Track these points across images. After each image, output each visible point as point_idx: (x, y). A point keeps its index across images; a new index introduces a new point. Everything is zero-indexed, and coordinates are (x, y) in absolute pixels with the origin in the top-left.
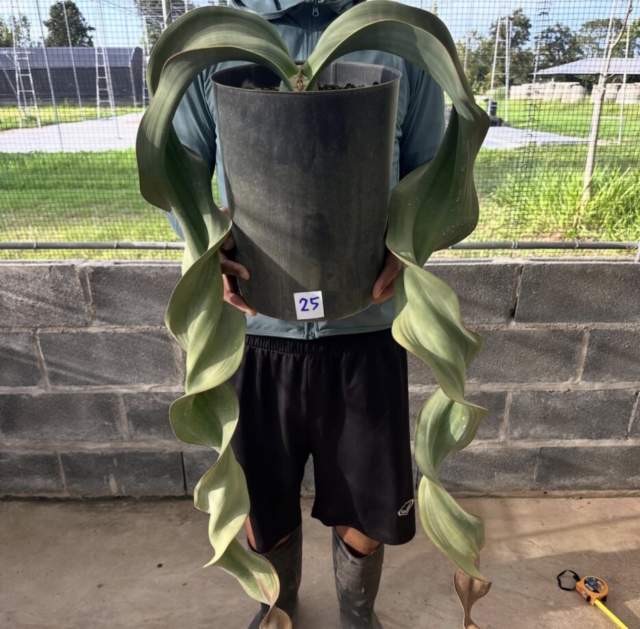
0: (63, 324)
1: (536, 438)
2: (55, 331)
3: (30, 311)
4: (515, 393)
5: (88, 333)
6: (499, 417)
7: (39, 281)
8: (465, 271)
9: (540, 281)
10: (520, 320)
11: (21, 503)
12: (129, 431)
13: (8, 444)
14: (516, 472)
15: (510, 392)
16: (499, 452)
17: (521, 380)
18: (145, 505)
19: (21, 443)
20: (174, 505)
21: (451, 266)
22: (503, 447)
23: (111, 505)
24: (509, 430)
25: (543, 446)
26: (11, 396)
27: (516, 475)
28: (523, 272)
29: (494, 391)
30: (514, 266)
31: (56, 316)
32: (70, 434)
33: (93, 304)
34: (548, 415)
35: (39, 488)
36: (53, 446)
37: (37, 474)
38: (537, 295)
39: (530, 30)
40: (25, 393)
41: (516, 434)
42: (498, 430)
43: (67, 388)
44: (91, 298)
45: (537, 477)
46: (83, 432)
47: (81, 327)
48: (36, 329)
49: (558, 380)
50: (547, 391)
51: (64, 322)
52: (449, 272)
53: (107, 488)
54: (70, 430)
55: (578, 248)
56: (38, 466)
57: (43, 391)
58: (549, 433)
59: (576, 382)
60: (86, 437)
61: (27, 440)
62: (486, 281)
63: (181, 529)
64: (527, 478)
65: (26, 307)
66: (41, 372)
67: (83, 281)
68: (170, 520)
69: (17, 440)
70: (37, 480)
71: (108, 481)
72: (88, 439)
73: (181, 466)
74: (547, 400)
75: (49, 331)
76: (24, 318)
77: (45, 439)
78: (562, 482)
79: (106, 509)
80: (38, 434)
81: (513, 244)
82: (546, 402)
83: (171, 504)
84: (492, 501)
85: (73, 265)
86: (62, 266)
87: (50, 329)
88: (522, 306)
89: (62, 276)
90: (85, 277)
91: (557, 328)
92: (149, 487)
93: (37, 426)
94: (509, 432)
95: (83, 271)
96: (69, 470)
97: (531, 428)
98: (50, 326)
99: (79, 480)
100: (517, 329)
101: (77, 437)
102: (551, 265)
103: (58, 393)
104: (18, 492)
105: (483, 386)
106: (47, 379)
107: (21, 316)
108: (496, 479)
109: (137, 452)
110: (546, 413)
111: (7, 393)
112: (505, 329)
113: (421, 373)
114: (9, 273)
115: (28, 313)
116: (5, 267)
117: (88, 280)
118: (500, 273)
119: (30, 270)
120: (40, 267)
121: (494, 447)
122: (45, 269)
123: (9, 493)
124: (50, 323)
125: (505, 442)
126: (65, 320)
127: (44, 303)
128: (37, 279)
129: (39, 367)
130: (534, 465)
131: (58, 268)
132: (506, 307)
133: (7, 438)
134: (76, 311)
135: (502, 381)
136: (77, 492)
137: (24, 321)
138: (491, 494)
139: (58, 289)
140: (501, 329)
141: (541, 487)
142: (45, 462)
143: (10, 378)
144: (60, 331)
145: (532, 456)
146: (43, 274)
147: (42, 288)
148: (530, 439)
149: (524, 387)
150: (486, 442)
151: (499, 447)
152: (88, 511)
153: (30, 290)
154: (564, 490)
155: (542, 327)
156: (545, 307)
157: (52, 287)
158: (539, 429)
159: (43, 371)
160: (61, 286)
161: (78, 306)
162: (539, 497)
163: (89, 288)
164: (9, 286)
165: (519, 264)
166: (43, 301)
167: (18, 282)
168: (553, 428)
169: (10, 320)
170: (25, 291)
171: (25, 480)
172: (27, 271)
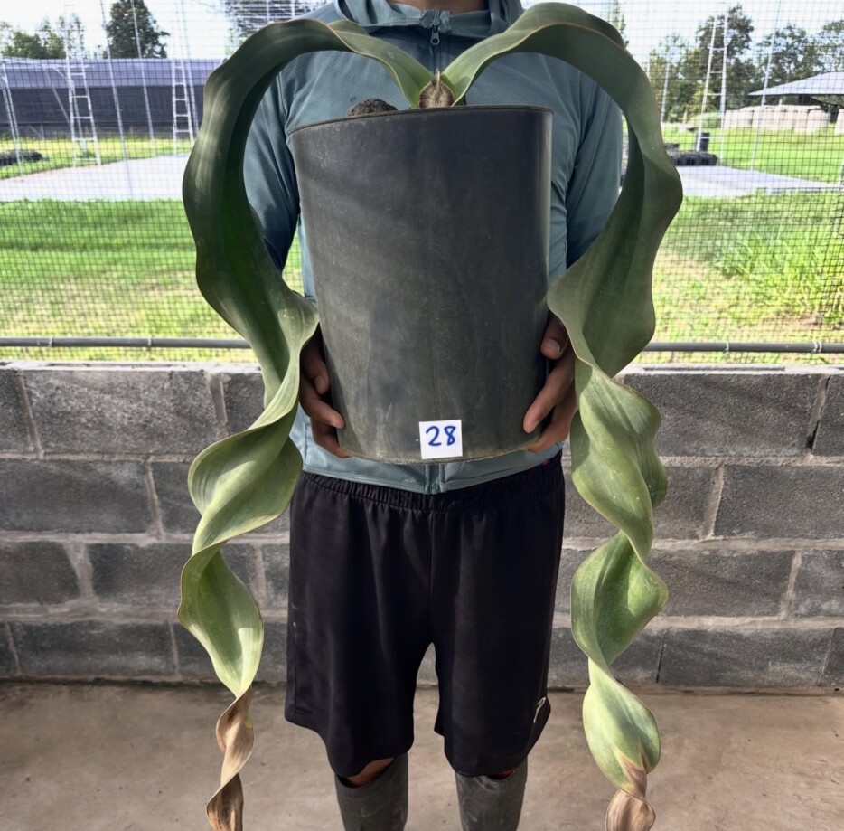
0: (185, 451)
1: (830, 615)
2: (174, 459)
3: (141, 431)
4: (806, 553)
6: (782, 585)
7: (155, 391)
8: (748, 383)
10: (818, 453)
11: (117, 689)
12: (268, 594)
13: (103, 610)
14: (799, 660)
15: (799, 551)
16: (777, 633)
17: (815, 536)
19: (120, 609)
21: (728, 375)
22: (782, 627)
24: (793, 604)
25: (838, 626)
26: (111, 546)
27: (798, 666)
28: (829, 386)
29: (777, 549)
30: (817, 377)
31: (176, 439)
33: (227, 424)
35: (141, 669)
36: (164, 614)
37: (139, 650)
40: (130, 542)
41: (803, 610)
42: (778, 604)
43: (187, 536)
44: (226, 416)
45: (827, 669)
48: (148, 456)
51: (186, 448)
52: (726, 383)
56: (142, 640)
57: (153, 540)
61: (129, 605)
62: (777, 397)
64: (813, 670)
65: (135, 426)
66: (152, 515)
67: (215, 391)
69: (116, 605)
70: (140, 658)
75: (166, 459)
76: (133, 441)
77: (154, 604)
80: (144, 598)
81: (816, 346)
84: (762, 700)
85: (202, 371)
86: (187, 372)
87: (168, 456)
88: (824, 433)
89: (188, 385)
90: (219, 387)
93: (143, 587)
94: (793, 607)
95: (216, 378)
96: (183, 645)
97: (824, 601)
98: (168, 452)
99: (196, 659)
100: (814, 464)
103: (174, 542)
104: (112, 673)
105: (761, 542)
106: (160, 524)
107: (128, 438)
108: (771, 670)
109: (276, 623)
111: (105, 542)
112: (798, 464)
113: (676, 523)
114: (114, 380)
115: (139, 435)
116: (109, 372)
117: (222, 393)
118: (798, 387)
119: (143, 377)
120: (157, 373)
121: (771, 627)
122: (163, 375)
123: (101, 676)
124: (168, 448)
125: (786, 620)
126: (187, 445)
127: (160, 422)
128: (152, 389)
129: (150, 508)
130: (824, 652)
131: (183, 374)
132: (802, 434)
133: (101, 601)
134: (203, 434)
135: (789, 537)
136: (194, 675)
137: (132, 445)
138: (761, 691)
139: (180, 404)
140: (793, 465)
141: (831, 683)
142: (152, 635)
143: (109, 522)
144: (181, 461)
145: (822, 641)
146: (161, 383)
147: (159, 402)
148: (822, 617)
149: (818, 545)
150: (761, 619)
151: (777, 627)
152: (209, 701)
153: (141, 403)
157: (172, 401)
158: (835, 603)
159: (155, 513)
160: (185, 400)
161: (207, 426)
162: (827, 695)
163: (223, 402)
164: (113, 398)
165: (824, 375)
166: (159, 419)
167: (127, 393)
169: (112, 444)
170: (135, 405)
171: (123, 658)
172: (140, 378)
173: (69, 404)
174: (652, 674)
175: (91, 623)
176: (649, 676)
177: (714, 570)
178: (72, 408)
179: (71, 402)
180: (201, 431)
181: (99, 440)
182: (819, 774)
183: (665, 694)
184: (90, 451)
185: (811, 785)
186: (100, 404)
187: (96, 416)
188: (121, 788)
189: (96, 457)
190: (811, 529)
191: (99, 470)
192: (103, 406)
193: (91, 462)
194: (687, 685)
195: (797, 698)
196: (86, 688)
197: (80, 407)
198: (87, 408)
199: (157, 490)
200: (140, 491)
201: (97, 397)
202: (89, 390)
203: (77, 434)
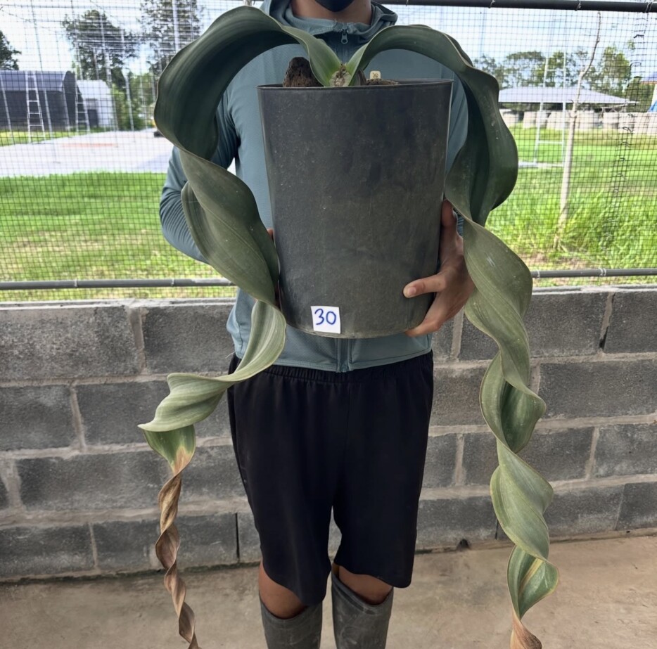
0: (107, 374)
1: (621, 474)
2: (97, 382)
3: (67, 360)
4: (603, 428)
5: (136, 383)
6: (586, 454)
7: (81, 325)
8: (557, 300)
9: (632, 309)
10: (610, 351)
11: (41, 587)
13: (29, 517)
14: (600, 512)
16: (584, 492)
17: (608, 414)
19: (45, 515)
20: (225, 575)
22: (588, 486)
23: (151, 580)
24: (595, 467)
25: (628, 482)
26: (38, 460)
27: (600, 516)
28: (614, 300)
29: (581, 427)
30: (606, 294)
31: (99, 365)
32: (107, 501)
33: (144, 350)
34: (635, 449)
35: (64, 566)
36: (84, 516)
37: (61, 550)
38: (627, 324)
40: (56, 455)
41: (602, 471)
42: (584, 468)
43: (107, 447)
44: (143, 343)
45: (621, 515)
46: (121, 498)
47: (129, 376)
48: (73, 380)
49: (645, 412)
50: (634, 424)
51: (108, 371)
52: (540, 302)
53: (147, 560)
54: (106, 496)
56: (64, 541)
57: (76, 453)
58: (634, 468)
60: (125, 503)
61: (54, 511)
62: (577, 310)
64: (610, 518)
65: (62, 355)
66: (76, 431)
67: (134, 323)
68: (227, 595)
69: (41, 511)
70: (63, 557)
71: (148, 552)
72: (128, 505)
73: (235, 529)
74: (633, 433)
75: (89, 382)
76: (60, 368)
77: (75, 509)
78: (645, 519)
79: (147, 586)
80: (67, 503)
81: (602, 272)
82: (632, 437)
83: (221, 574)
84: (576, 545)
85: (123, 306)
86: (110, 308)
87: (91, 380)
88: (612, 336)
89: (110, 319)
90: (138, 319)
91: (646, 358)
92: (196, 556)
93: (66, 494)
94: (594, 470)
95: (136, 312)
96: (101, 543)
97: (617, 463)
98: (91, 376)
99: (113, 554)
100: (606, 360)
101: (115, 504)
102: (642, 292)
103: (96, 453)
104: (37, 573)
105: (570, 422)
106: (82, 438)
107: (56, 366)
108: (580, 521)
109: (184, 516)
110: (632, 448)
111: (34, 457)
112: (595, 361)
114: (44, 318)
115: (65, 363)
116: (41, 310)
117: (141, 323)
118: (592, 302)
119: (71, 313)
120: (84, 309)
121: (579, 487)
122: (88, 311)
123: (26, 576)
124: (91, 373)
125: (590, 481)
126: (109, 369)
127: (85, 351)
128: (79, 323)
129: (74, 425)
130: (618, 504)
131: (106, 309)
132: (596, 338)
133: (28, 510)
134: (123, 359)
135: (589, 416)
136: (111, 568)
137: (59, 372)
138: (573, 538)
139: (103, 335)
140: (591, 361)
141: (623, 527)
142: (74, 536)
143: (37, 440)
144: (103, 383)
145: (616, 495)
146: (87, 318)
147: (85, 334)
148: (615, 476)
149: (611, 421)
150: (571, 481)
151: (583, 487)
152: (126, 590)
153: (69, 335)
154: (646, 527)
155: (631, 357)
156: (635, 336)
157: (96, 332)
158: (624, 465)
159: (78, 429)
160: (108, 331)
161: (126, 352)
162: (621, 536)
163: (142, 331)
164: (43, 332)
165: (611, 293)
166: (84, 348)
167: (56, 327)
168: (638, 463)
169: (42, 372)
170: (63, 338)
171: (47, 558)
172: (68, 314)
174: (492, 532)
175: (18, 529)
176: (489, 534)
177: (536, 446)
178: (6, 342)
179: (5, 337)
180: (121, 356)
181: (30, 368)
182: (632, 600)
183: (502, 547)
184: (20, 379)
186: (31, 338)
187: (28, 348)
189: (26, 384)
190: (605, 409)
191: (29, 395)
193: (21, 388)
195: (600, 541)
196: (13, 588)
197: (13, 341)
198: (19, 341)
199: (80, 410)
200: (65, 410)
201: (29, 331)
202: (22, 326)
203: (10, 365)
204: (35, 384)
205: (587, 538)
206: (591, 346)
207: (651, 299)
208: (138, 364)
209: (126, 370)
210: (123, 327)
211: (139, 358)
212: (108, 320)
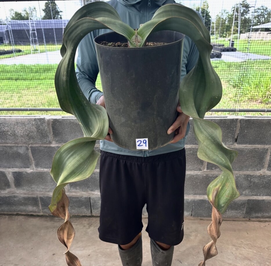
0: (40, 143)
1: (246, 195)
2: (37, 145)
3: (27, 137)
4: (237, 175)
5: (51, 147)
9: (249, 126)
10: (239, 143)
11: (23, 217)
12: (68, 188)
13: (18, 192)
14: (237, 210)
17: (239, 170)
18: (74, 219)
19: (23, 192)
20: (86, 219)
21: (208, 119)
25: (249, 199)
26: (19, 172)
28: (241, 122)
30: (237, 119)
31: (37, 139)
32: (43, 189)
33: (53, 134)
34: (251, 185)
35: (30, 210)
36: (36, 194)
37: (29, 205)
38: (247, 133)
39: (249, 9)
40: (25, 171)
43: (42, 169)
44: (52, 132)
45: (246, 212)
46: (49, 188)
47: (48, 144)
48: (29, 144)
49: (256, 170)
50: (251, 175)
54: (43, 187)
55: (266, 112)
57: (32, 171)
58: (252, 193)
59: (264, 171)
60: (50, 190)
61: (26, 191)
62: (224, 126)
63: (89, 230)
64: (241, 213)
65: (25, 135)
66: (31, 163)
67: (48, 124)
68: (85, 226)
69: (22, 191)
70: (30, 207)
72: (51, 191)
73: (89, 203)
74: (251, 179)
75: (34, 145)
76: (24, 140)
77: (33, 191)
78: (257, 215)
79: (58, 220)
80: (30, 188)
81: (237, 110)
82: (250, 180)
83: (85, 219)
84: (225, 222)
85: (44, 118)
86: (40, 119)
87: (35, 145)
88: (240, 137)
91: (256, 147)
92: (76, 211)
93: (29, 185)
95: (49, 120)
96: (43, 203)
97: (244, 190)
98: (35, 143)
99: (47, 208)
100: (238, 147)
101: (46, 190)
102: (254, 119)
103: (38, 171)
104: (21, 212)
106: (34, 165)
107: (23, 139)
108: (228, 212)
109: (71, 197)
110: (250, 185)
111: (17, 171)
112: (233, 147)
113: (194, 166)
114: (18, 121)
115: (26, 138)
116: (16, 119)
117: (51, 124)
118: (231, 123)
119: (27, 120)
120: (31, 119)
122: (32, 119)
123: (18, 213)
124: (35, 142)
126: (41, 141)
127: (32, 134)
128: (29, 124)
129: (30, 161)
130: (245, 207)
131: (38, 119)
132: (233, 138)
133: (17, 189)
134: (45, 137)
136: (46, 213)
138: (225, 219)
139: (38, 128)
141: (247, 217)
142: (33, 200)
143: (18, 165)
144: (39, 146)
145: (244, 203)
146: (32, 122)
147: (32, 128)
148: (243, 196)
149: (241, 173)
152: (51, 221)
153: (26, 128)
154: (258, 218)
155: (249, 147)
156: (251, 138)
157: (36, 127)
158: (247, 192)
159: (32, 162)
160: (39, 127)
161: (46, 135)
162: (246, 221)
163: (51, 128)
164: (18, 127)
165: (239, 119)
166: (32, 133)
167: (22, 125)
168: (254, 191)
169: (18, 141)
170: (24, 129)
171: (25, 207)
172: (26, 120)
173: (4, 129)
175: (14, 196)
176: (189, 214)
177: (207, 181)
178: (6, 130)
179: (5, 128)
181: (14, 139)
182: (240, 246)
183: (194, 220)
184: (11, 143)
185: (237, 249)
186: (14, 128)
187: (13, 132)
188: (20, 247)
189: (13, 145)
190: (238, 168)
191: (15, 149)
192: (15, 129)
193: (12, 146)
194: (201, 217)
195: (236, 222)
196: (14, 216)
197: (8, 129)
198: (10, 130)
199: (32, 155)
200: (27, 155)
201: (13, 126)
202: (10, 124)
203: (8, 138)
204: (16, 145)
205: (231, 220)
206: (231, 141)
207: (258, 122)
208: (51, 140)
209: (47, 142)
210: (45, 126)
211: (51, 137)
212: (39, 123)
